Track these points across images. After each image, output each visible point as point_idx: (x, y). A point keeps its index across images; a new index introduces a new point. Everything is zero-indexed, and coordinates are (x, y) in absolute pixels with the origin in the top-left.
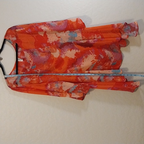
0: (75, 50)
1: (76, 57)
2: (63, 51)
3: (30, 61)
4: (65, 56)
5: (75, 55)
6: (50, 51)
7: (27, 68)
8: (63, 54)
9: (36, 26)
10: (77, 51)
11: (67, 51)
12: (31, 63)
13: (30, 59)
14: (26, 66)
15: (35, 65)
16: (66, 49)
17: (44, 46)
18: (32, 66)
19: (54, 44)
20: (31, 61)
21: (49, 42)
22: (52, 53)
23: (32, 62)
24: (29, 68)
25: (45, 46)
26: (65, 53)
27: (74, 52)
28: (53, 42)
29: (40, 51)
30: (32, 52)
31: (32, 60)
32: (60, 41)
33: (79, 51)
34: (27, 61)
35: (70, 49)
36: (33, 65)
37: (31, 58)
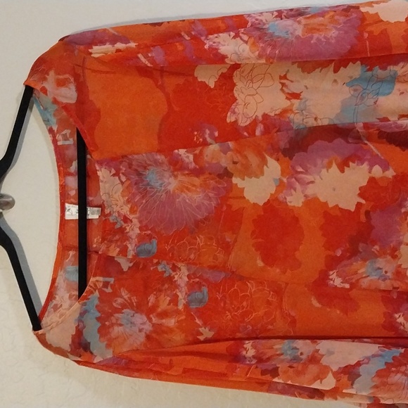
0: (365, 166)
1: (363, 202)
2: (300, 169)
3: (126, 219)
4: (306, 196)
5: (361, 195)
6: (231, 167)
7: (114, 252)
8: (298, 186)
9: (194, 38)
10: (377, 171)
11: (324, 171)
12: (134, 230)
13: (126, 210)
14: (111, 241)
15: (155, 242)
16: (319, 162)
17: (205, 140)
18: (135, 241)
19: (258, 133)
20: (131, 217)
21: (236, 122)
22: (235, 180)
23: (135, 221)
24: (124, 252)
25: (209, 140)
26: (309, 178)
27: (359, 175)
28: (255, 123)
29: (177, 166)
30: (136, 170)
31: (132, 211)
32: (292, 116)
33: (390, 173)
34: (111, 219)
35: (339, 159)
36: (142, 239)
37: (128, 201)
